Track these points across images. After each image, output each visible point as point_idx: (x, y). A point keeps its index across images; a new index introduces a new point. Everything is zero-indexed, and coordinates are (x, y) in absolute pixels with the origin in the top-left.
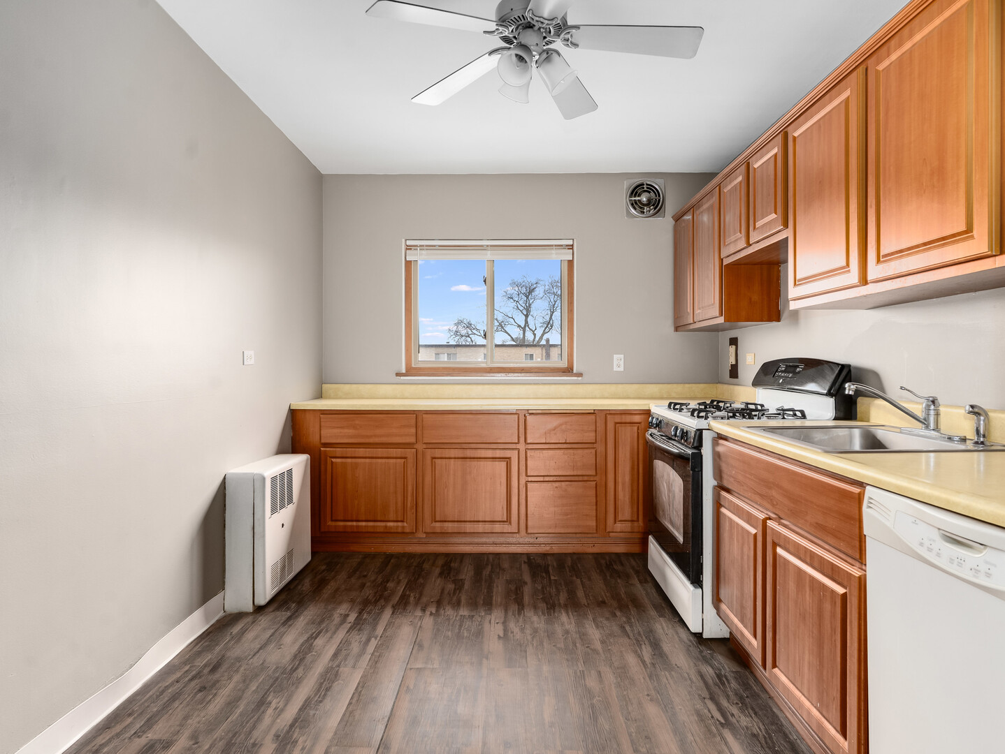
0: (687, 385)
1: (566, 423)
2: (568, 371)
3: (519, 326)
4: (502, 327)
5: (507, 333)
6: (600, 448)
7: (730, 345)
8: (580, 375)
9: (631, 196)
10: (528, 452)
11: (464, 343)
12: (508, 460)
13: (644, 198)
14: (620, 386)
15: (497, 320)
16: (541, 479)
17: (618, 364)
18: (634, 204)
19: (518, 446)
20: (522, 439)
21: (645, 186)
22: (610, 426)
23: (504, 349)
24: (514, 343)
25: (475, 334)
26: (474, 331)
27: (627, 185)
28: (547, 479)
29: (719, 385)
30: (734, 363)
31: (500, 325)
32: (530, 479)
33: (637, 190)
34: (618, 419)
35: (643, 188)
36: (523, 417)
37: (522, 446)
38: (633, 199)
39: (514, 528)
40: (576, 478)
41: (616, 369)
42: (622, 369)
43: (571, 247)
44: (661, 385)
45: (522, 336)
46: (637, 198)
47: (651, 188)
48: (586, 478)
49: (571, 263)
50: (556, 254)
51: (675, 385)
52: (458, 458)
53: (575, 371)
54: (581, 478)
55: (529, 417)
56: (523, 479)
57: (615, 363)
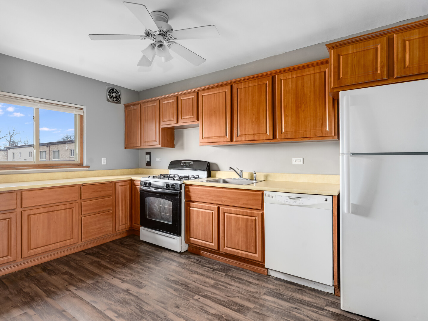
0: (129, 169)
2: (80, 165)
7: (146, 154)
9: (109, 93)
13: (114, 95)
14: (105, 171)
17: (104, 161)
21: (114, 90)
29: (139, 169)
30: (149, 161)
35: (114, 91)
38: (110, 94)
41: (103, 164)
42: (105, 164)
44: (120, 170)
46: (111, 94)
47: (116, 92)
50: (76, 111)
51: (125, 170)
52: (45, 212)
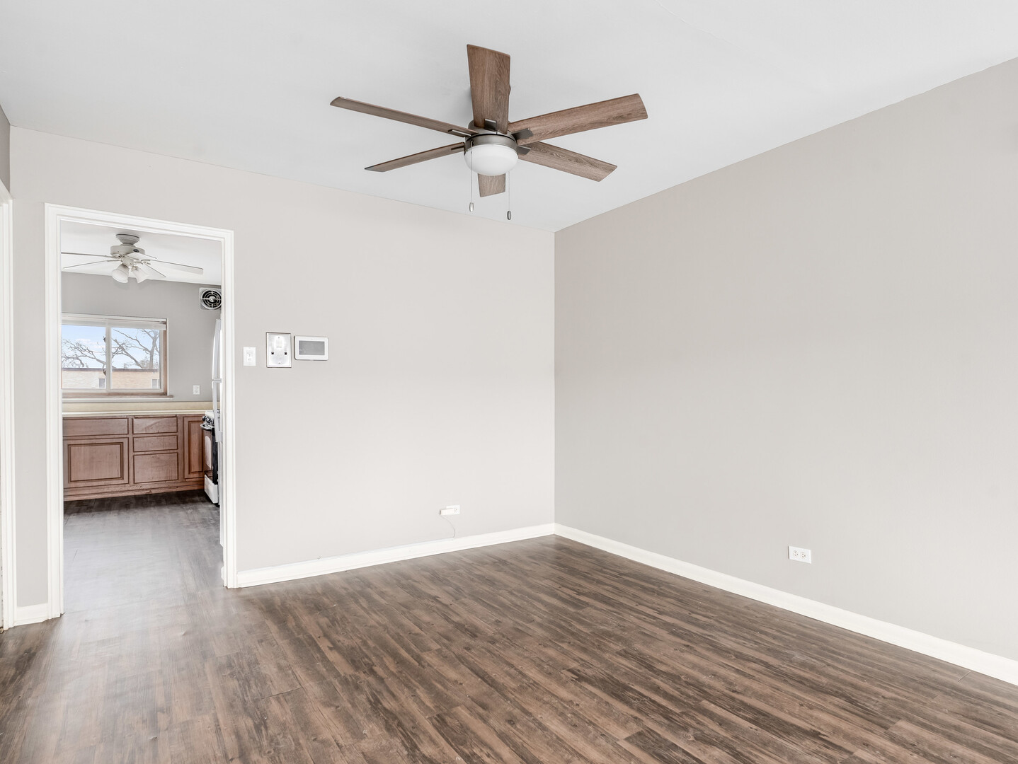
1: (158, 422)
3: (146, 349)
4: (123, 349)
5: (130, 356)
6: (180, 435)
8: (171, 396)
10: (135, 439)
11: (71, 367)
12: (121, 444)
15: (116, 341)
16: (143, 453)
18: (205, 302)
19: (128, 436)
20: (131, 432)
22: (186, 423)
23: (126, 373)
24: (140, 368)
25: (86, 356)
26: (86, 353)
27: (202, 290)
28: (147, 453)
31: (121, 347)
32: (136, 453)
33: (207, 294)
34: (190, 419)
36: (131, 420)
37: (130, 436)
39: (126, 480)
40: (166, 452)
43: (165, 323)
45: (149, 359)
48: (171, 451)
49: (165, 332)
53: (168, 394)
54: (168, 451)
55: (134, 420)
56: (131, 454)
57: (194, 390)
